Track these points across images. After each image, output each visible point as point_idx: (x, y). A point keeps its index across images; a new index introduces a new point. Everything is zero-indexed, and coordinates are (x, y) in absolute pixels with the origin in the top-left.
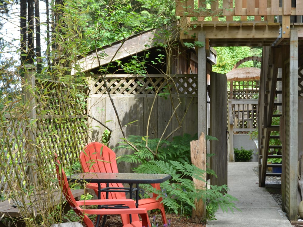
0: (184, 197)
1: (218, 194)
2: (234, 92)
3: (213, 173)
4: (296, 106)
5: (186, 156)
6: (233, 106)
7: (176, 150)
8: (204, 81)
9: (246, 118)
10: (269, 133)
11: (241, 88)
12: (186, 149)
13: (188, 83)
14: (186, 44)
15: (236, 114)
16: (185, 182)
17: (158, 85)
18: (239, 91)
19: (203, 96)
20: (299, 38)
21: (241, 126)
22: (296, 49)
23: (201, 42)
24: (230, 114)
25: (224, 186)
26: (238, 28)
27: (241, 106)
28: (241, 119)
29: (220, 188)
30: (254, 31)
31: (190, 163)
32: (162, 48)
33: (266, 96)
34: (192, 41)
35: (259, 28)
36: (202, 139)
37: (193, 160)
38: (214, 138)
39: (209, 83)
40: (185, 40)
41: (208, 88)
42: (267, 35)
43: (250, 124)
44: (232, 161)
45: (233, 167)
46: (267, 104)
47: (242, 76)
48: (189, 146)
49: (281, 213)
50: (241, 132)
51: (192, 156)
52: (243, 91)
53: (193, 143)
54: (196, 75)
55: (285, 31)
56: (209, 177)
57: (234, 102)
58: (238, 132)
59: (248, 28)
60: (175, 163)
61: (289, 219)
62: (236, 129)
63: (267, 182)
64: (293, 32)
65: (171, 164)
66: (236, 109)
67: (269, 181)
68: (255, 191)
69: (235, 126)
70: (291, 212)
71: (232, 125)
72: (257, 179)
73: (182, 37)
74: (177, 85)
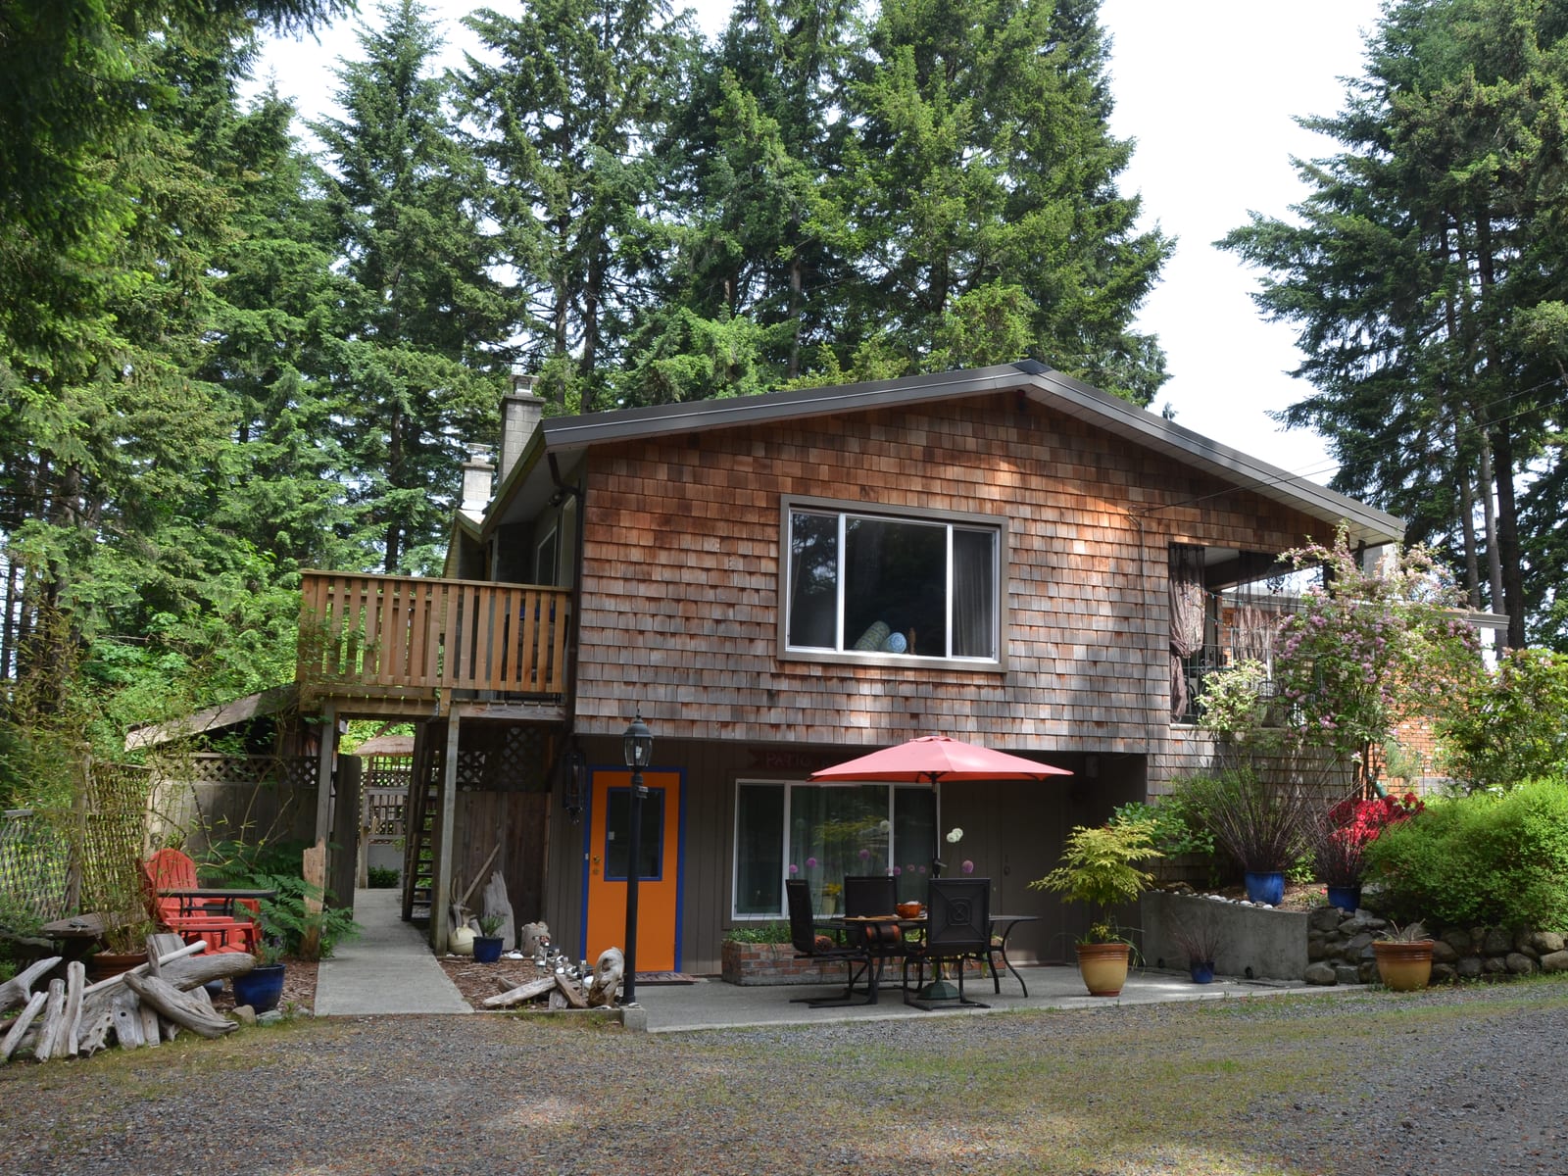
0: (292, 921)
1: (339, 921)
2: (373, 774)
3: (334, 894)
4: (453, 805)
5: (297, 870)
6: (372, 797)
7: (282, 860)
8: (329, 766)
9: (391, 817)
10: (420, 841)
11: (388, 767)
12: (296, 860)
13: (304, 768)
14: (308, 719)
15: (375, 811)
16: (294, 902)
17: (261, 770)
18: (384, 771)
19: (326, 789)
20: (462, 718)
21: (383, 832)
22: (457, 732)
23: (328, 717)
24: (365, 811)
25: (348, 909)
26: (380, 700)
27: (385, 798)
28: (383, 818)
29: (342, 912)
30: (402, 705)
31: (302, 878)
32: (273, 723)
33: (418, 789)
34: (316, 714)
35: (409, 702)
36: (321, 847)
37: (306, 874)
38: (337, 846)
39: (335, 770)
40: (307, 714)
41: (334, 776)
42: (419, 711)
43: (399, 826)
44: (362, 886)
45: (362, 896)
46: (418, 800)
47: (389, 749)
48: (302, 856)
49: (426, 948)
50: (383, 841)
51: (305, 869)
52: (390, 773)
53: (307, 852)
54: (319, 758)
55: (442, 708)
56: (327, 900)
57: (373, 791)
58: (376, 841)
59: (393, 701)
60: (281, 878)
61: (435, 953)
62: (374, 835)
63: (414, 915)
64: (453, 709)
65: (274, 880)
66: (376, 802)
67: (418, 913)
68: (395, 926)
69: (373, 831)
70: (438, 944)
71: (366, 829)
72: (399, 911)
73: (303, 709)
74: (288, 770)
